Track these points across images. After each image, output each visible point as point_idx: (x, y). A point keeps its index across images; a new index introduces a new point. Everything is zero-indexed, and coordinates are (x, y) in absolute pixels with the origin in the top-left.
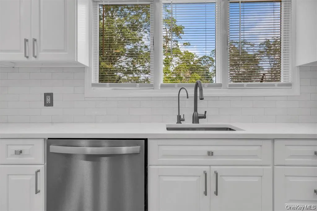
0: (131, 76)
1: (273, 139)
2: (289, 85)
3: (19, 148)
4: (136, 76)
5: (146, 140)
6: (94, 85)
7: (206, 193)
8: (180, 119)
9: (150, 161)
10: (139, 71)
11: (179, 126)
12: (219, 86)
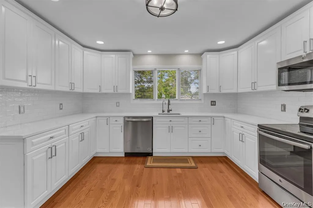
0: (139, 84)
1: (188, 117)
2: (200, 100)
3: (116, 119)
4: (142, 84)
5: (152, 117)
6: (134, 99)
7: (169, 132)
8: (163, 111)
9: (154, 123)
10: (144, 81)
11: (163, 113)
12: (177, 100)
